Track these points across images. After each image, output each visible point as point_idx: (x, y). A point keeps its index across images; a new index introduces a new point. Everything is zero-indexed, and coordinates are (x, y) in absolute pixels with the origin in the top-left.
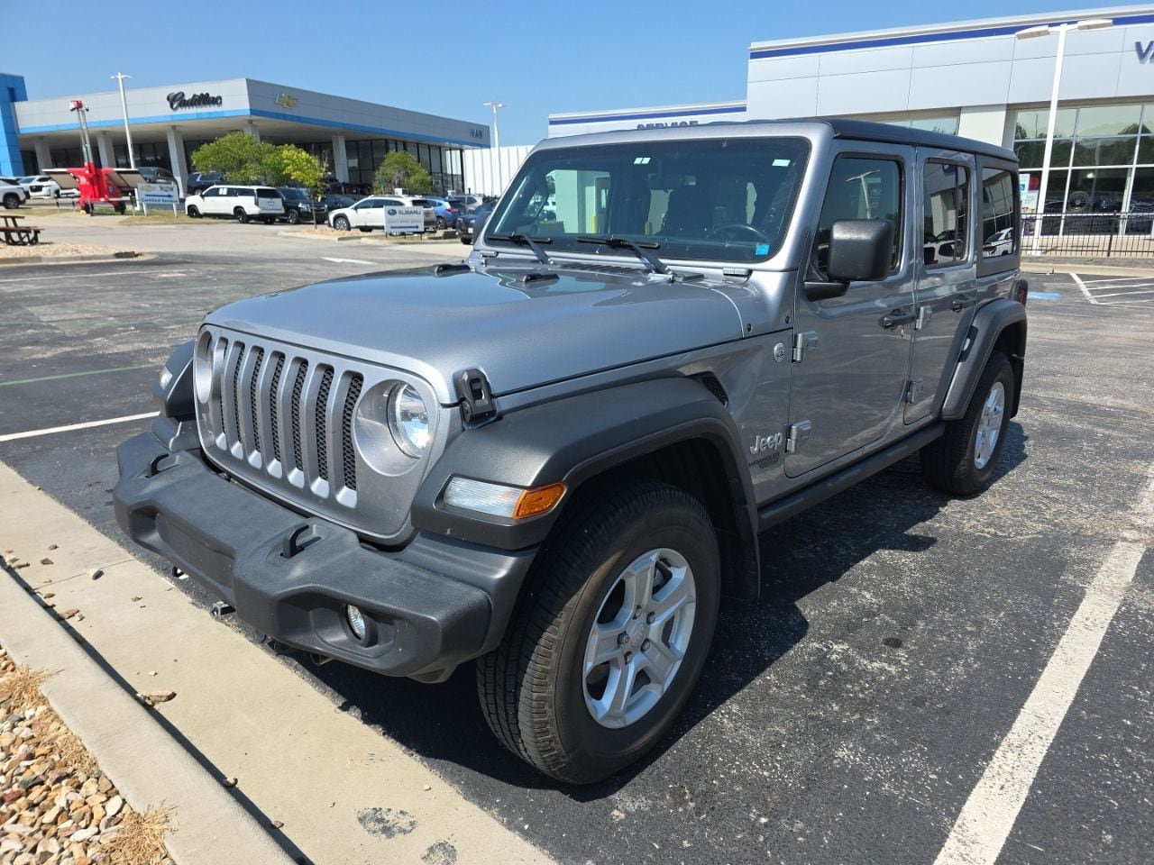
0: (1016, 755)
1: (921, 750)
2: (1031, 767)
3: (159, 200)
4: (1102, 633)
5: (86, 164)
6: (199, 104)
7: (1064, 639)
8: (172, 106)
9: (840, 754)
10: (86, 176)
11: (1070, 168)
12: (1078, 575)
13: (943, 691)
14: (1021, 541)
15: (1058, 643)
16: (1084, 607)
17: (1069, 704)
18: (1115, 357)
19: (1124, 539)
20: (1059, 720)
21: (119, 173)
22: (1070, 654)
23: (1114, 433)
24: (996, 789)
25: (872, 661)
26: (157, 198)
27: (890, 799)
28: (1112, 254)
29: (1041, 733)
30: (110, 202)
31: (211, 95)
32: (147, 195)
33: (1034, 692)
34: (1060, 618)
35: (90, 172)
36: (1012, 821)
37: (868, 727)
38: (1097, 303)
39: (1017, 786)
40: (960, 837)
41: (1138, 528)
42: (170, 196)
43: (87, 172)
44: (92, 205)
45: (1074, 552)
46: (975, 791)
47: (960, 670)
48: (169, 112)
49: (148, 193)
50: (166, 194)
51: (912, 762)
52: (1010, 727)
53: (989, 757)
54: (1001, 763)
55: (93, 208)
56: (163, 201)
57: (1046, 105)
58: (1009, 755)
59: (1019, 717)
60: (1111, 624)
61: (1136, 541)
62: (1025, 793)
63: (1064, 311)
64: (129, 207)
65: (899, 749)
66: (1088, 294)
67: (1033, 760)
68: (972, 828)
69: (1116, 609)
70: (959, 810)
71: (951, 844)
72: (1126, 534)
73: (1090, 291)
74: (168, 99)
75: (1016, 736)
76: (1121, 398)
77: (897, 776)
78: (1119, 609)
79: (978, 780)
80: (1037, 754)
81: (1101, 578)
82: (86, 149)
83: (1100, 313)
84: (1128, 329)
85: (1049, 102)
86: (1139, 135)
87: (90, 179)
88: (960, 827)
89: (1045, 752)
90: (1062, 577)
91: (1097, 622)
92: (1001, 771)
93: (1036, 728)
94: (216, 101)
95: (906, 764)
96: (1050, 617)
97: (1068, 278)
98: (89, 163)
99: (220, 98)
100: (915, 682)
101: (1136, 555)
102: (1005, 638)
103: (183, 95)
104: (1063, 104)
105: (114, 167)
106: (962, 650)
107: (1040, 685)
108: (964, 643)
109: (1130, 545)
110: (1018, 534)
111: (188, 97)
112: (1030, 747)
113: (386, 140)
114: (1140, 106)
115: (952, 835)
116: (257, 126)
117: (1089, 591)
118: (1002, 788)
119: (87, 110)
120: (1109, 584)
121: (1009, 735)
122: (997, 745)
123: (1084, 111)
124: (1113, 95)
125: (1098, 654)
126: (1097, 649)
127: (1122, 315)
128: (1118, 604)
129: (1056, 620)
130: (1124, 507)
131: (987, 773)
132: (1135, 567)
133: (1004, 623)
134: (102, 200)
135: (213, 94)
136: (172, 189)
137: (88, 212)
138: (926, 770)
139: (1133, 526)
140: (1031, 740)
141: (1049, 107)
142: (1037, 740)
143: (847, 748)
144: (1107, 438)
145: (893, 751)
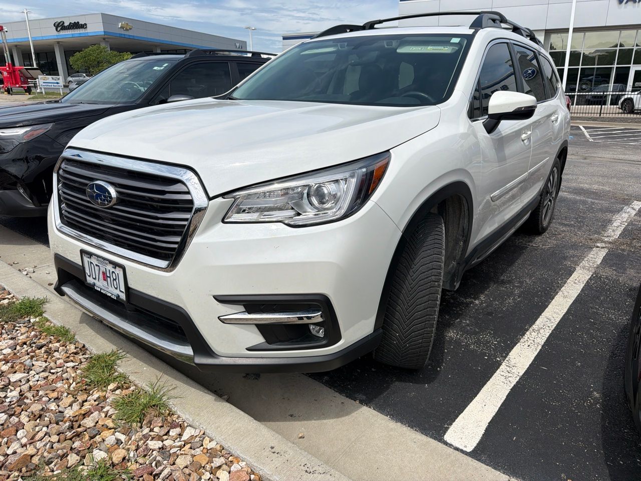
0: (536, 333)
1: (489, 333)
2: (543, 338)
3: (51, 86)
4: (582, 286)
5: (7, 64)
6: (73, 28)
7: (563, 288)
8: (57, 30)
9: (449, 335)
10: (7, 71)
11: (580, 67)
12: (573, 262)
13: (502, 310)
14: (545, 248)
15: (560, 290)
16: (575, 275)
17: (564, 314)
18: (601, 167)
19: (598, 247)
20: (558, 320)
21: (27, 69)
22: (566, 294)
23: (597, 201)
24: (526, 346)
25: (466, 299)
26: (50, 84)
27: (473, 351)
28: (602, 115)
29: (550, 325)
30: (22, 87)
31: (80, 23)
32: (44, 83)
33: (547, 309)
34: (562, 279)
35: (9, 68)
36: (533, 358)
37: (464, 325)
38: (593, 141)
39: (536, 345)
40: (507, 364)
41: (605, 242)
42: (57, 83)
43: (8, 69)
44: (11, 88)
45: (571, 252)
46: (515, 348)
47: (511, 301)
48: (55, 33)
49: (45, 81)
50: (56, 82)
51: (486, 337)
52: (534, 323)
53: (524, 334)
54: (529, 336)
55: (12, 91)
56: (54, 86)
57: (566, 30)
58: (533, 333)
59: (539, 319)
60: (588, 281)
61: (603, 248)
62: (540, 347)
63: (575, 145)
64: (33, 90)
65: (479, 332)
66: (588, 136)
67: (545, 336)
68: (513, 362)
69: (590, 276)
70: (507, 354)
71: (503, 367)
72: (599, 245)
73: (589, 135)
74: (54, 25)
75: (537, 326)
76: (602, 186)
77: (478, 342)
78: (592, 275)
79: (517, 343)
80: (547, 333)
81: (584, 263)
82: (7, 55)
83: (594, 145)
84: (608, 154)
85: (568, 29)
86: (618, 48)
87: (9, 73)
88: (507, 361)
89: (550, 332)
90: (565, 263)
91: (581, 281)
92: (528, 340)
93: (547, 323)
94: (84, 26)
95: (482, 338)
96: (557, 279)
97: (579, 128)
98: (8, 64)
99: (86, 24)
100: (487, 306)
101: (603, 253)
102: (534, 288)
103: (64, 23)
104: (576, 30)
105: (22, 66)
106: (512, 293)
107: (550, 306)
108: (514, 290)
109: (600, 249)
110: (543, 245)
111: (66, 24)
112: (543, 330)
113: (185, 50)
114: (619, 32)
115: (504, 364)
116: (108, 41)
117: (578, 268)
118: (529, 346)
119: (7, 31)
120: (588, 266)
121: (534, 326)
122: (527, 330)
123: (588, 34)
124: (604, 25)
125: (580, 293)
126: (579, 292)
127: (605, 147)
128: (591, 274)
129: (560, 280)
130: (599, 233)
131: (522, 340)
132: (602, 258)
133: (534, 282)
134: (17, 85)
135: (82, 22)
136: (59, 79)
137: (9, 93)
138: (492, 340)
139: (603, 241)
140: (544, 328)
141: (568, 31)
142: (547, 328)
143: (453, 332)
144: (593, 203)
145: (475, 333)
